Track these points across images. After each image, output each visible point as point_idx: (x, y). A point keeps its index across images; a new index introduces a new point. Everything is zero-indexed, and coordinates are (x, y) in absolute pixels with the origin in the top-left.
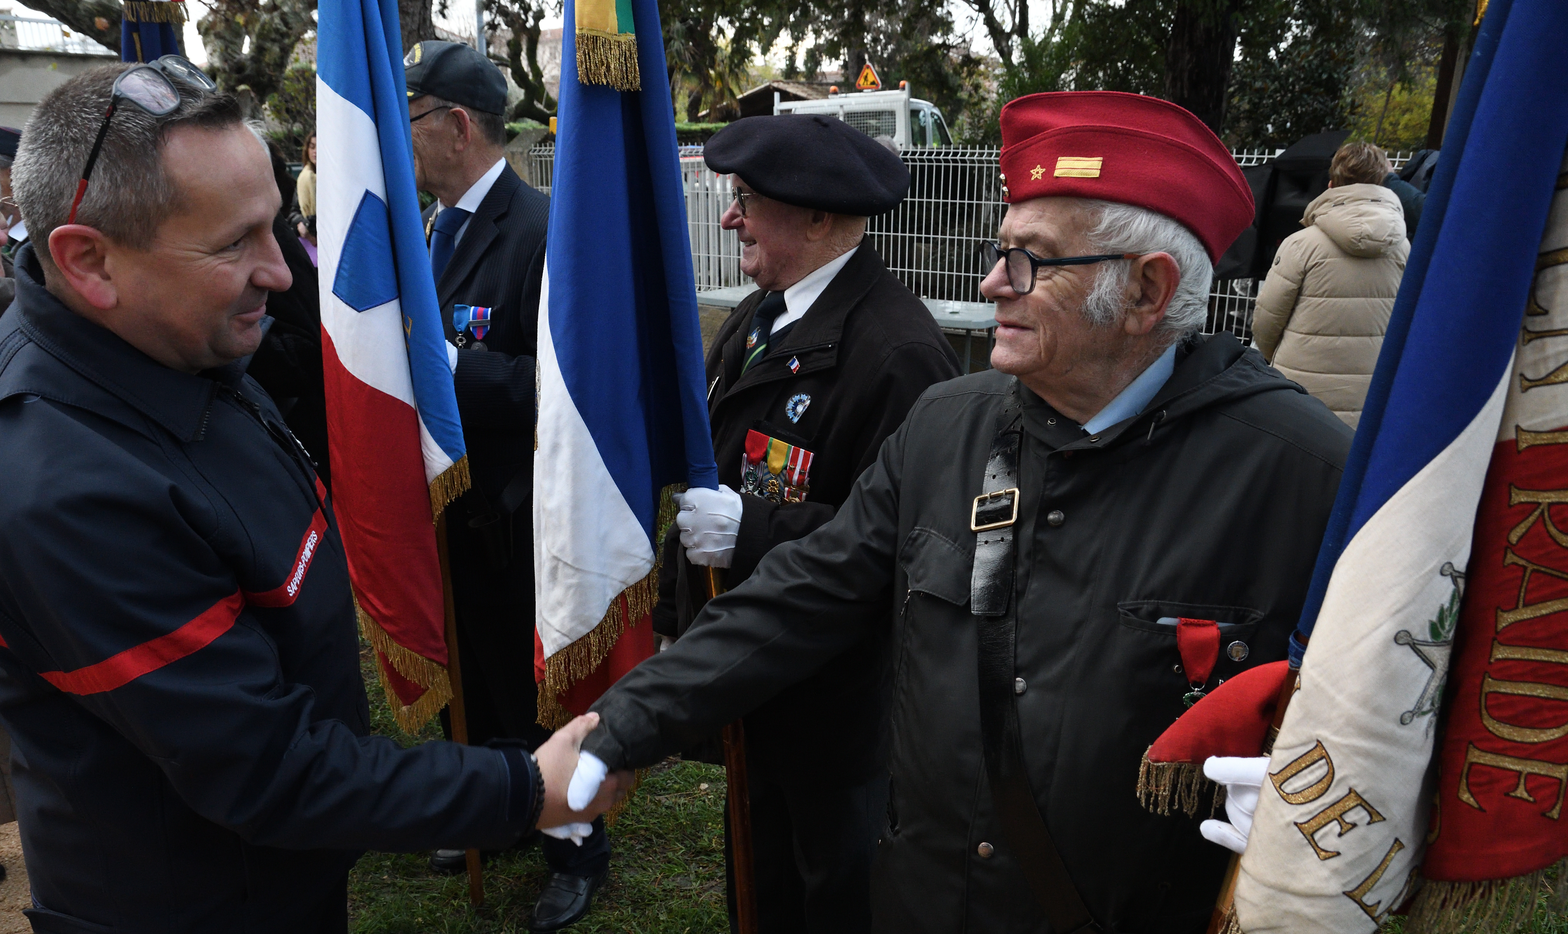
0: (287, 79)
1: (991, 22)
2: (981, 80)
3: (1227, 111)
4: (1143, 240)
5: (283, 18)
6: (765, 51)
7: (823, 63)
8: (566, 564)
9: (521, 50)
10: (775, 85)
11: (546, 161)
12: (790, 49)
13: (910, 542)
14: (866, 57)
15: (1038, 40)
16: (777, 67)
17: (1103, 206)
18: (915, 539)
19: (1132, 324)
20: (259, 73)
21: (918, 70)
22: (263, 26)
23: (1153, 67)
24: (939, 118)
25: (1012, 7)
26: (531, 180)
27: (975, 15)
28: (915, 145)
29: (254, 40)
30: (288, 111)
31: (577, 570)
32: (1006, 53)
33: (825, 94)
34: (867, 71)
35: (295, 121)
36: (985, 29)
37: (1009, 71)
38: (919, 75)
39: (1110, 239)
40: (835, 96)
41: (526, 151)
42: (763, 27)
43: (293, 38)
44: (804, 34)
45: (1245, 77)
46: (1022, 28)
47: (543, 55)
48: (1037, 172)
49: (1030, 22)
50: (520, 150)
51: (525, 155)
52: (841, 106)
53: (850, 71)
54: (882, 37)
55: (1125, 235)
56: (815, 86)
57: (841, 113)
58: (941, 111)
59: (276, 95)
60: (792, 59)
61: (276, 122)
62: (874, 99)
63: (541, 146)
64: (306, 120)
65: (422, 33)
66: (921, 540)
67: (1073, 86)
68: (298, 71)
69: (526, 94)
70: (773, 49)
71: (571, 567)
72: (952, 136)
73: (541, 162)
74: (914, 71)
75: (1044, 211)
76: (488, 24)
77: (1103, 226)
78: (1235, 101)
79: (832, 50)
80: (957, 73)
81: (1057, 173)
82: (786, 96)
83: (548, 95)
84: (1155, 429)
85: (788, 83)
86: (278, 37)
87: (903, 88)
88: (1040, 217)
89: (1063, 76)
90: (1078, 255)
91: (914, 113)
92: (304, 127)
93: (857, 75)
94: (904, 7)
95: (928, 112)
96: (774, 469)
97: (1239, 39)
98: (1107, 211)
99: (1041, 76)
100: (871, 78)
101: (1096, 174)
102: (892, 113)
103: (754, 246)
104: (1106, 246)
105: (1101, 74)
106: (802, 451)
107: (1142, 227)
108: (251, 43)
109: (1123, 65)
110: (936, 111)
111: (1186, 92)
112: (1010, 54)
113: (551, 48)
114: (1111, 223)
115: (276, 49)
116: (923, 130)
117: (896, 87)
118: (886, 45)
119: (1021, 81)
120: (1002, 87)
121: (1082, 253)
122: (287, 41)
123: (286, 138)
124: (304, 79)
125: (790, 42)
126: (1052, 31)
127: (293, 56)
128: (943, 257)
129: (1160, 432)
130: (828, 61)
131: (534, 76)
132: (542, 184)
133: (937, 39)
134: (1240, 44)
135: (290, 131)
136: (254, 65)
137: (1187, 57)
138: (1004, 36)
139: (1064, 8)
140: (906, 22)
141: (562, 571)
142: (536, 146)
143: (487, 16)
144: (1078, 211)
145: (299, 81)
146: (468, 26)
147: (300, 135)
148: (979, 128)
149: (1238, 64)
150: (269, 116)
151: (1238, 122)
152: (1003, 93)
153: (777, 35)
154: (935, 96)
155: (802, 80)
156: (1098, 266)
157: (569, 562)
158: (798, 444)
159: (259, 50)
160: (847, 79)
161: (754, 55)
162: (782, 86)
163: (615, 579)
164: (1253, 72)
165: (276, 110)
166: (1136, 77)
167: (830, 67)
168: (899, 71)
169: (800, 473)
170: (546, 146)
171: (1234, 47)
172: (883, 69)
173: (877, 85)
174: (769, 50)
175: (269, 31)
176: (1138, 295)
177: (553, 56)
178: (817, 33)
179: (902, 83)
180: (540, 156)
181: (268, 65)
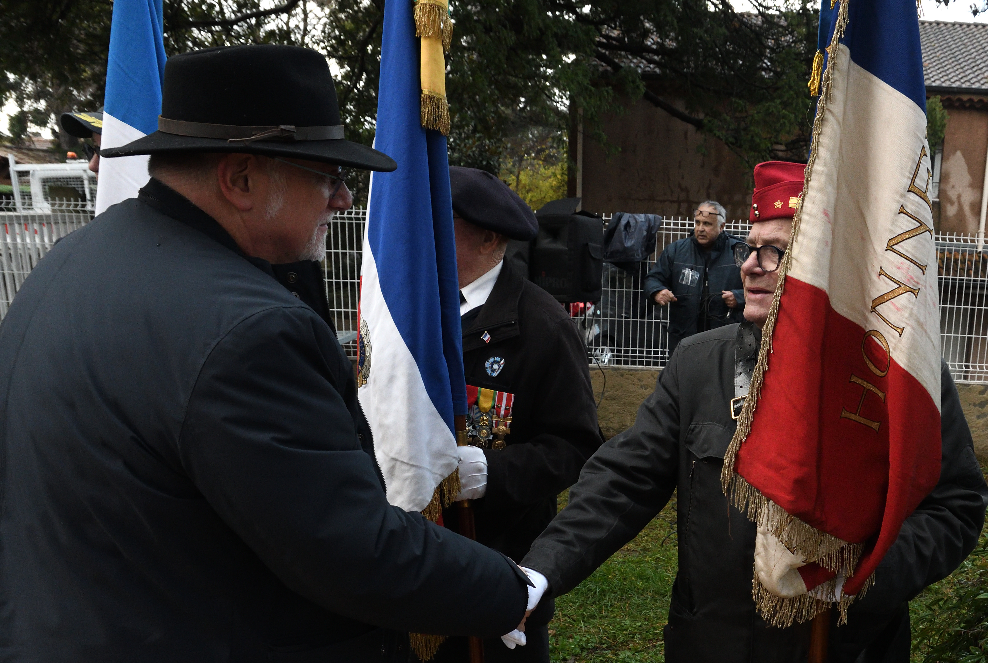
8: (402, 462)
13: (690, 432)
18: (693, 430)
31: (412, 466)
48: (778, 204)
66: (697, 430)
71: (407, 464)
81: (789, 206)
141: (399, 467)
157: (405, 461)
163: (436, 474)
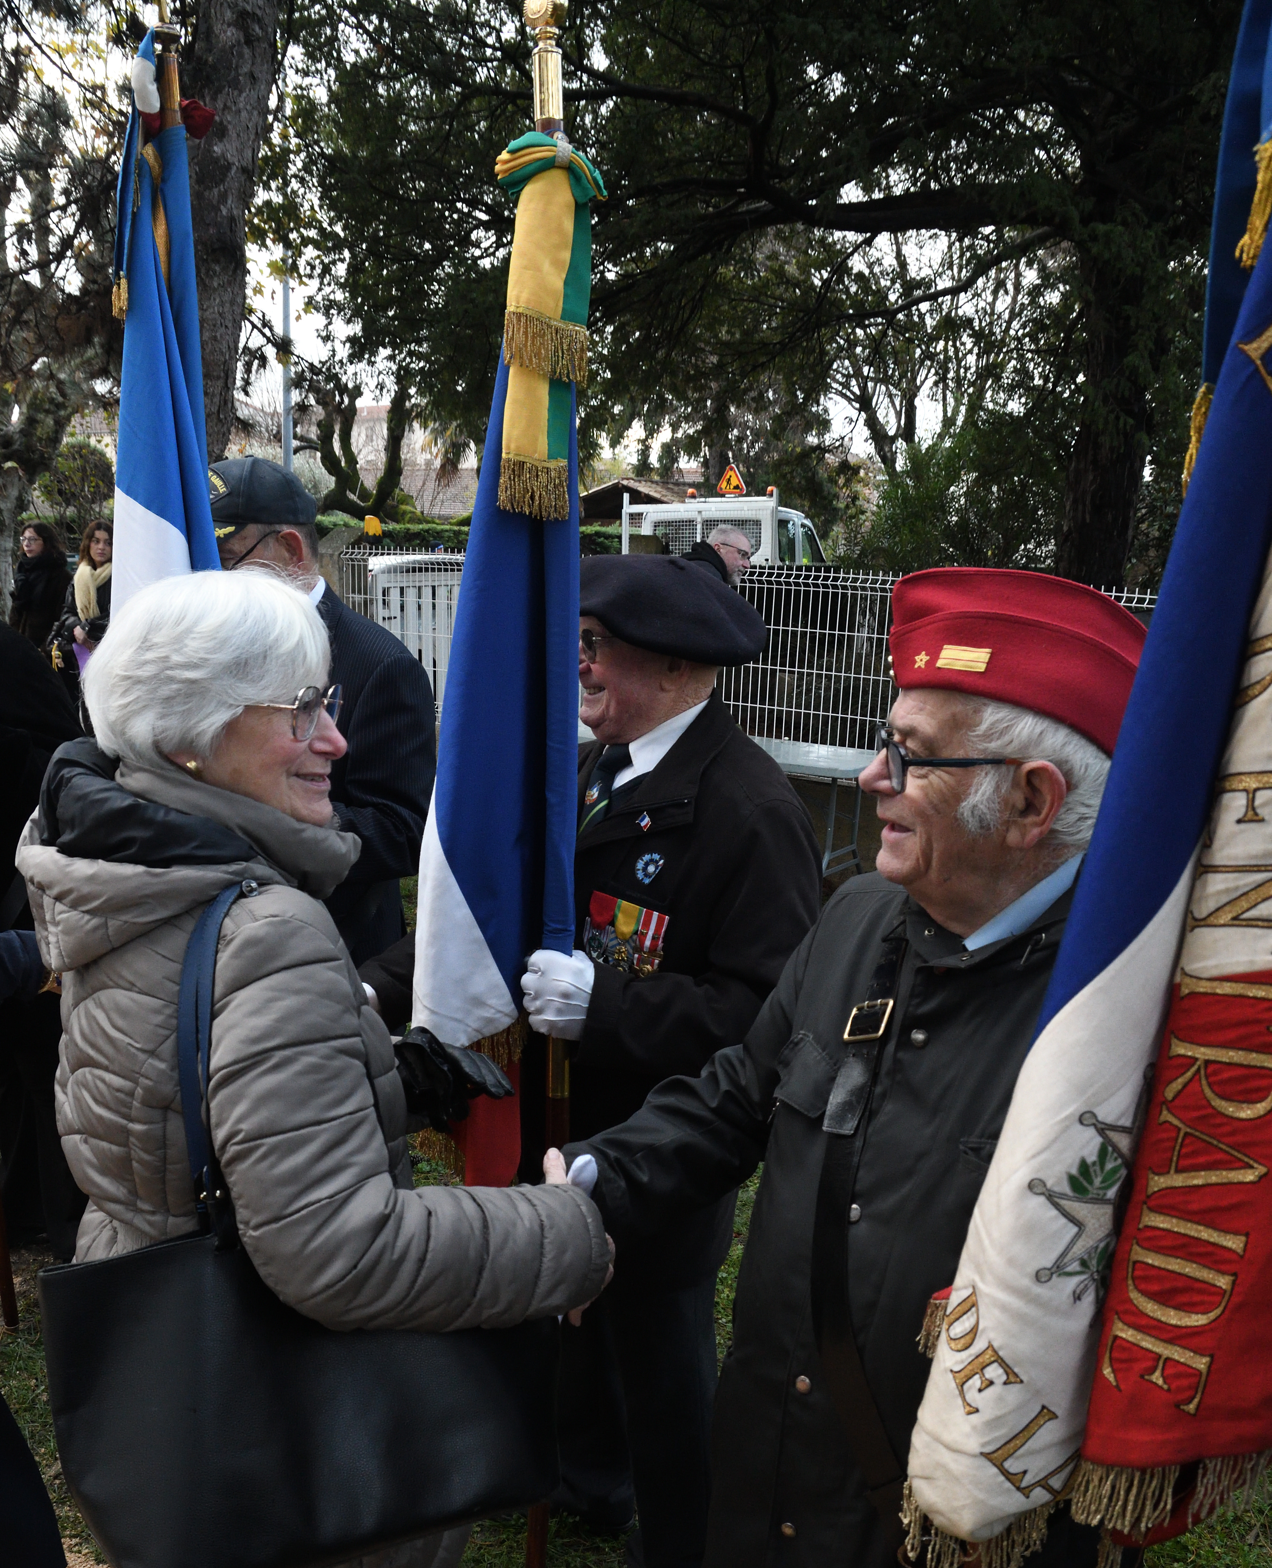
0: (61, 455)
1: (872, 423)
2: (859, 487)
3: (1134, 537)
4: (1025, 747)
5: (60, 384)
6: (614, 444)
7: (681, 460)
9: (333, 432)
10: (625, 482)
11: (359, 566)
12: (643, 442)
14: (730, 455)
15: (924, 447)
16: (628, 461)
17: (985, 705)
18: (797, 1044)
19: (1013, 837)
20: (29, 448)
21: (789, 476)
22: (35, 396)
23: (1053, 484)
24: (810, 530)
25: (898, 408)
26: (342, 586)
27: (854, 414)
28: (782, 560)
29: (25, 410)
30: (60, 492)
32: (888, 460)
33: (682, 497)
34: (731, 473)
35: (68, 505)
36: (866, 432)
37: (891, 480)
38: (789, 482)
39: (990, 742)
40: (693, 500)
41: (337, 553)
42: (613, 415)
43: (70, 410)
44: (659, 426)
45: (1154, 500)
46: (908, 431)
47: (358, 436)
48: (921, 660)
49: (917, 425)
50: (330, 551)
51: (335, 558)
52: (700, 512)
53: (711, 471)
54: (748, 433)
55: (1006, 738)
56: (670, 486)
57: (699, 520)
58: (812, 521)
59: (48, 474)
60: (645, 453)
61: (47, 504)
62: (737, 505)
63: (353, 548)
64: (81, 505)
65: (222, 416)
67: (963, 501)
68: (73, 446)
69: (337, 482)
70: (625, 442)
72: (825, 550)
73: (353, 566)
74: (784, 476)
75: (925, 703)
76: (297, 404)
77: (983, 727)
78: (1143, 526)
79: (691, 446)
80: (833, 481)
81: (940, 663)
82: (638, 498)
83: (362, 484)
84: (1031, 953)
85: (640, 481)
86: (52, 408)
87: (771, 495)
88: (921, 710)
89: (952, 489)
90: (956, 757)
91: (783, 524)
92: (79, 512)
93: (720, 475)
94: (775, 401)
95: (799, 523)
96: (623, 934)
97: (1149, 458)
98: (989, 710)
99: (927, 488)
100: (734, 482)
101: (982, 668)
102: (757, 523)
103: (601, 694)
104: (986, 749)
105: (995, 489)
106: (656, 914)
107: (1026, 732)
108: (21, 413)
109: (1020, 480)
110: (808, 522)
111: (1088, 517)
112: (894, 461)
113: (367, 429)
114: (993, 724)
115: (50, 421)
116: (792, 542)
117: (761, 492)
118: (753, 443)
119: (905, 493)
120: (883, 498)
121: (960, 754)
122: (62, 413)
123: (56, 523)
124: (81, 456)
125: (643, 435)
126: (941, 437)
127: (69, 429)
128: (809, 691)
129: (1037, 956)
130: (686, 458)
131: (346, 462)
132: (354, 592)
133: (812, 439)
134: (1151, 463)
135: (62, 516)
136: (24, 439)
137: (1091, 477)
138: (888, 441)
139: (956, 411)
140: (776, 419)
142: (348, 548)
143: (296, 396)
144: (959, 706)
145: (75, 459)
146: (272, 401)
147: (73, 521)
148: (856, 545)
149: (1148, 485)
150: (38, 497)
151: (1147, 550)
152: (884, 505)
153: (628, 426)
154: (807, 503)
155: (656, 478)
156: (977, 769)
158: (651, 907)
159: (30, 421)
160: (707, 479)
161: (602, 448)
162: (632, 484)
164: (1164, 495)
165: (48, 492)
166: (1035, 494)
167: (688, 465)
168: (767, 473)
169: (653, 938)
170: (359, 548)
171: (1143, 466)
172: (748, 471)
173: (742, 490)
174: (619, 442)
175: (42, 401)
176: (1020, 803)
177: (369, 439)
178: (675, 427)
179: (769, 488)
180: (352, 560)
181: (40, 439)
